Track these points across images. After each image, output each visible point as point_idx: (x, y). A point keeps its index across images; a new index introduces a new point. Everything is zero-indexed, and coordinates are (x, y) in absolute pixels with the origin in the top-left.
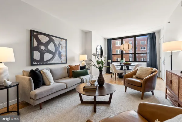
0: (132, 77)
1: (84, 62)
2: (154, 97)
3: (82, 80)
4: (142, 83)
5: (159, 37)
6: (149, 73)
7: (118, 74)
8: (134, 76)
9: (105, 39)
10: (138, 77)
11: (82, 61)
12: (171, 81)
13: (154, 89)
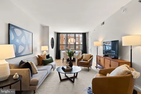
0: (81, 60)
1: (45, 52)
2: (92, 69)
3: (52, 66)
4: (88, 63)
5: (88, 36)
6: (89, 58)
7: (67, 59)
8: (82, 60)
9: (55, 33)
10: (84, 60)
11: (43, 51)
12: (100, 60)
13: (91, 65)
